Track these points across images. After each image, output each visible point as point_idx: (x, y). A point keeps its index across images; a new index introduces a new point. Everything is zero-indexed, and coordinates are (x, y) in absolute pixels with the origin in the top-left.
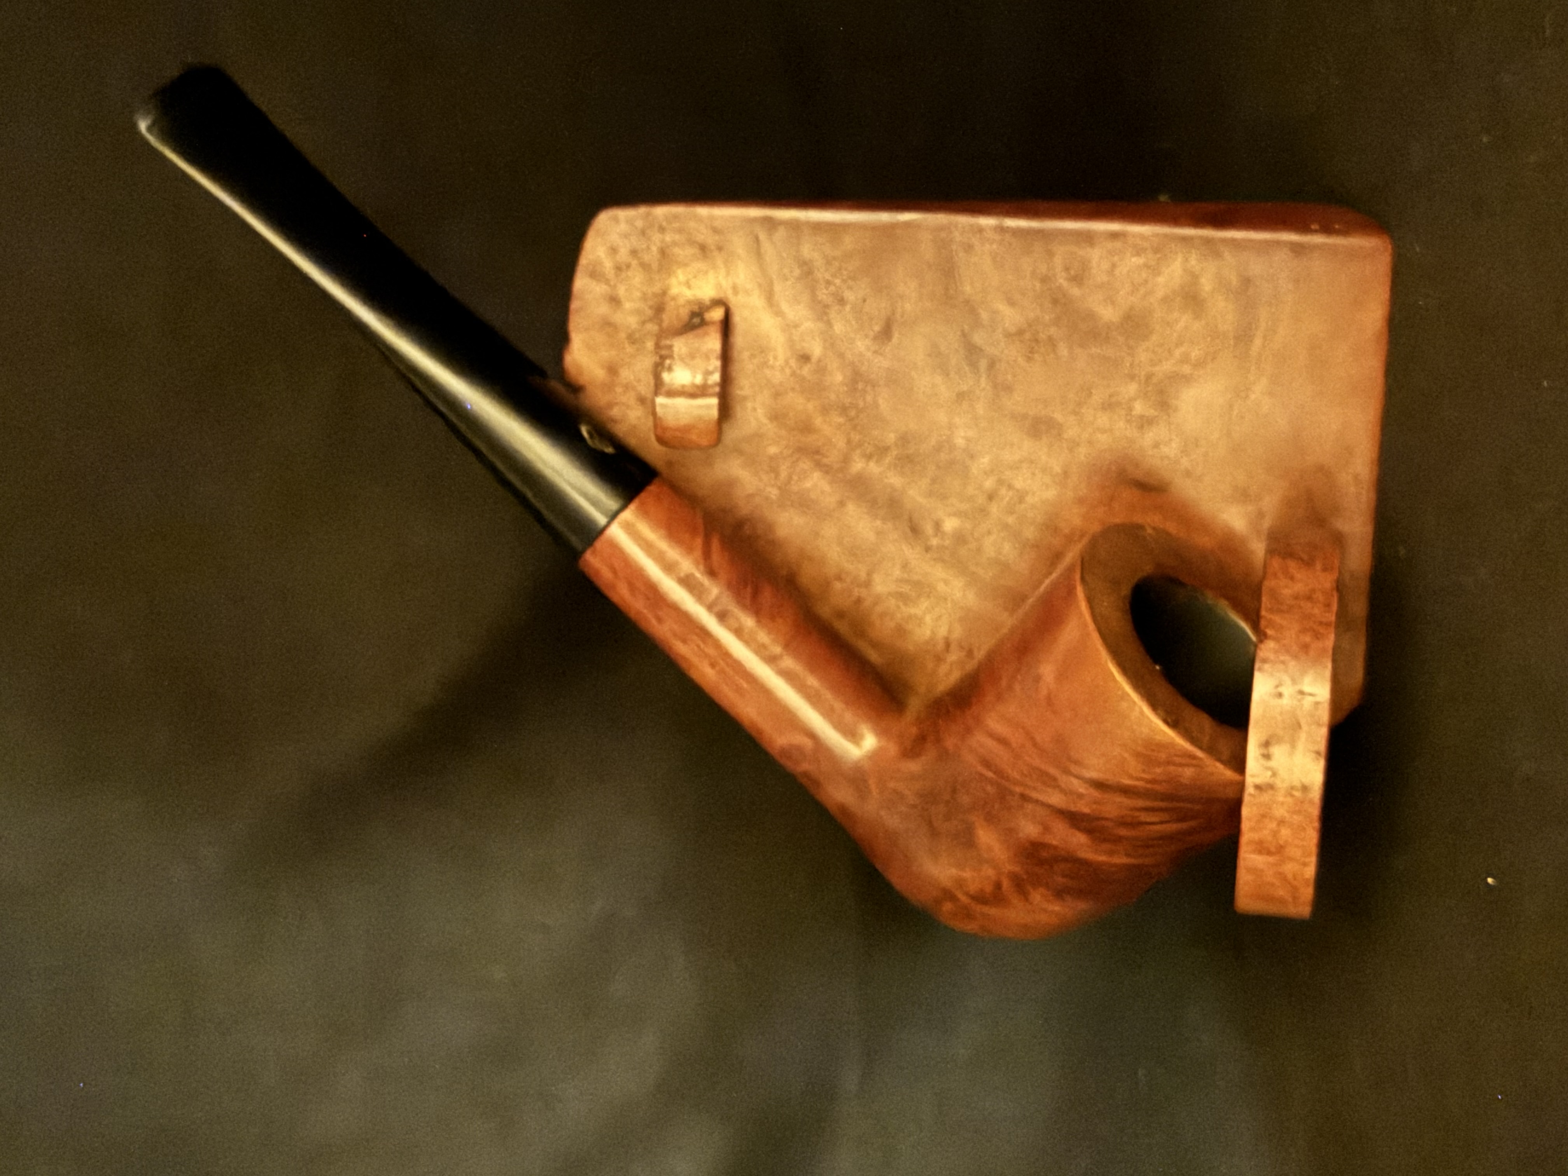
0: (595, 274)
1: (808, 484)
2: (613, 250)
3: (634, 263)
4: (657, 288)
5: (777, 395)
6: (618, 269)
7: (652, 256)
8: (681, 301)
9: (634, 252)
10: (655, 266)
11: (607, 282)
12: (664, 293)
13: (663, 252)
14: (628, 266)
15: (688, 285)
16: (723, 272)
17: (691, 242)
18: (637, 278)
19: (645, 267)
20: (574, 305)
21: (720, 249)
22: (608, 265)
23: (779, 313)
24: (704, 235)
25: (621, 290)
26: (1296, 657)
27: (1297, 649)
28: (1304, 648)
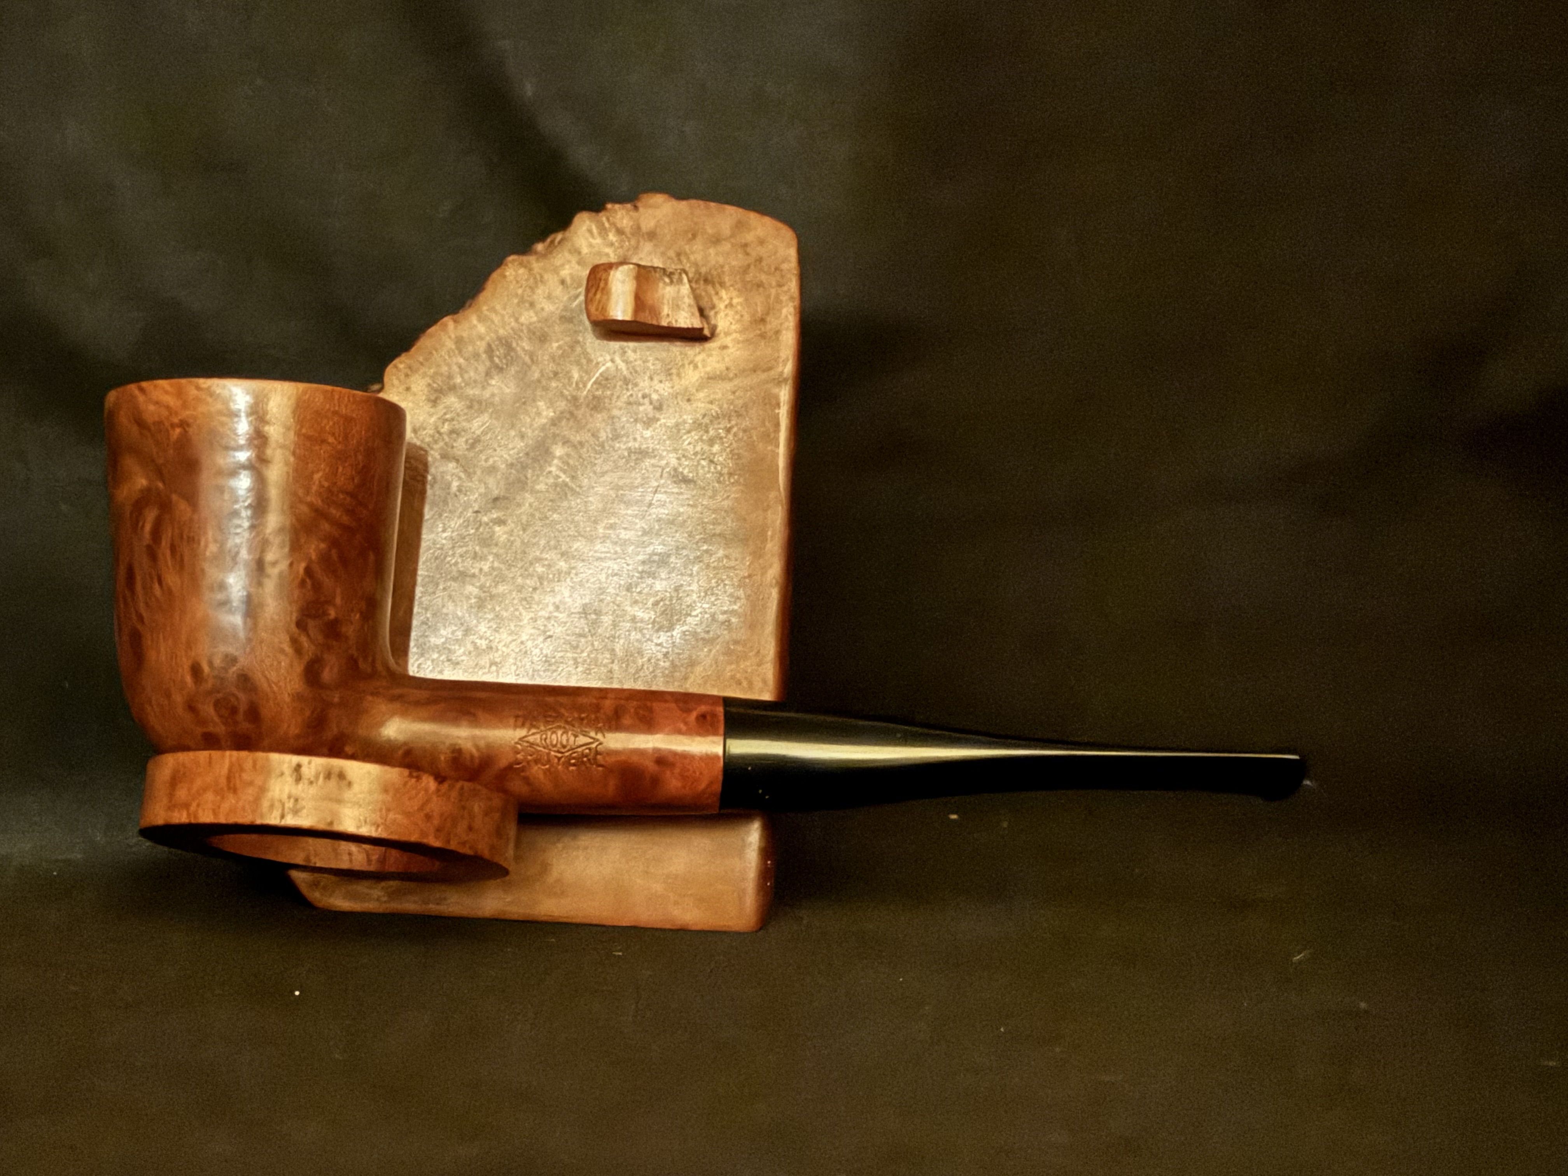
2: (761, 242)
3: (751, 260)
4: (726, 278)
5: (626, 381)
6: (745, 245)
7: (756, 275)
8: (715, 298)
9: (760, 260)
10: (748, 277)
11: (733, 236)
12: (722, 284)
13: (760, 285)
14: (747, 254)
15: (730, 305)
16: (740, 337)
17: (768, 311)
18: (737, 261)
19: (746, 270)
20: (713, 206)
21: (760, 336)
22: (749, 237)
23: (701, 385)
24: (772, 323)
25: (727, 247)
26: (421, 809)
27: (427, 809)
28: (428, 817)
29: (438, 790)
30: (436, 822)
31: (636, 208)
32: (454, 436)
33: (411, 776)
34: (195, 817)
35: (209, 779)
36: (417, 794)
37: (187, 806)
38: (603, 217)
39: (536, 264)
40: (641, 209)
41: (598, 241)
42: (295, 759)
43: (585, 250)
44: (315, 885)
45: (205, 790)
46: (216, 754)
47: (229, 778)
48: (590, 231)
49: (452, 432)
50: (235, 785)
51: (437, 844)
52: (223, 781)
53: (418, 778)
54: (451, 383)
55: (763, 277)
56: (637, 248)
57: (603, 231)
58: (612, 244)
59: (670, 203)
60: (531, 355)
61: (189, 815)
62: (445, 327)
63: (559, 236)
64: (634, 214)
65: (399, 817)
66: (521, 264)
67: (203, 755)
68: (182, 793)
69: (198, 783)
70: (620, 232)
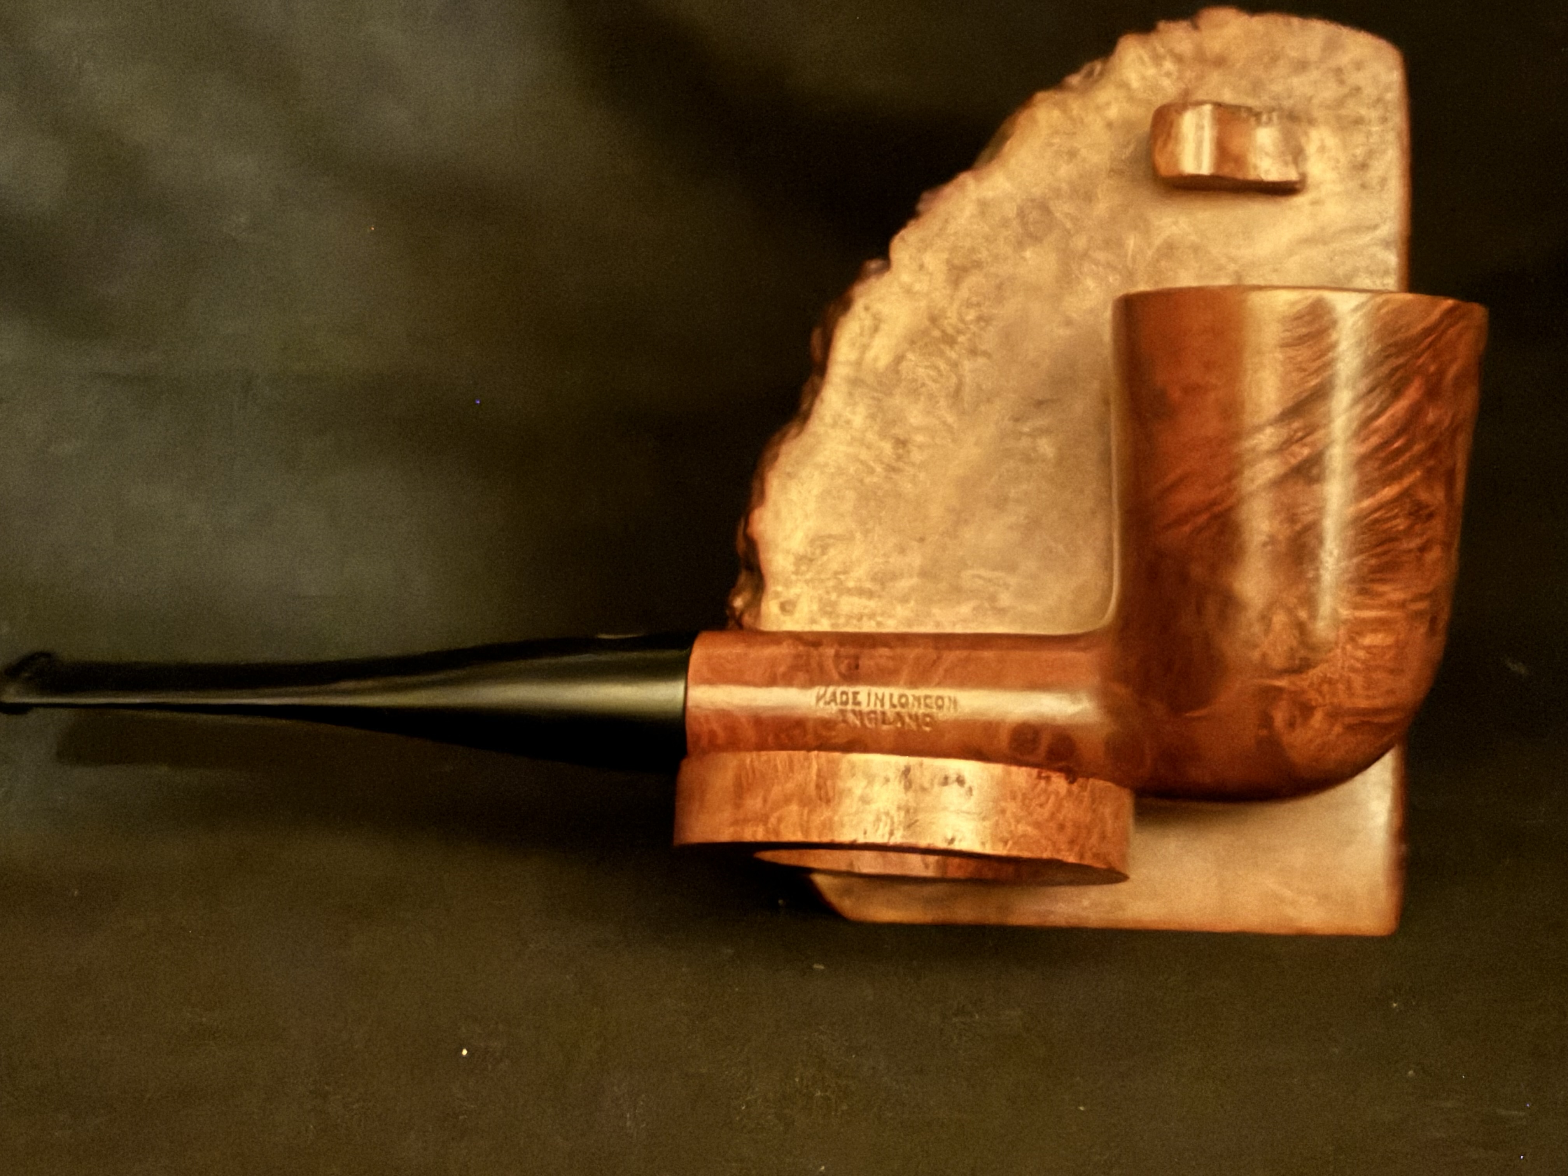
0: (1331, 46)
1: (1090, 283)
2: (1356, 66)
3: (1345, 90)
4: (1317, 113)
5: (1196, 249)
6: (1339, 71)
7: (1353, 108)
8: (1303, 140)
9: (1357, 89)
10: (1343, 112)
11: (1322, 60)
12: (1312, 122)
13: (1358, 121)
14: (1342, 82)
15: (1322, 149)
16: (1339, 188)
17: (1371, 154)
18: (1330, 92)
19: (1340, 102)
20: (1296, 21)
21: (1363, 186)
22: (1342, 60)
23: (1291, 253)
24: (1376, 169)
25: (1314, 74)
26: (1053, 816)
27: (1060, 817)
28: (1061, 827)
29: (1070, 793)
30: (1069, 830)
31: (1196, 27)
32: (982, 324)
33: (1039, 777)
34: (777, 832)
35: (790, 786)
36: (1048, 799)
37: (764, 819)
38: (1155, 40)
39: (1075, 105)
40: (1202, 27)
41: (1151, 71)
42: (902, 761)
43: (1135, 83)
44: (847, 892)
45: (787, 800)
46: (799, 755)
47: (818, 787)
48: (1141, 58)
49: (980, 319)
50: (827, 793)
51: (1071, 859)
52: (812, 790)
53: (1048, 779)
54: (974, 257)
55: (1363, 112)
56: (1201, 78)
57: (1157, 59)
58: (1168, 74)
59: (1241, 19)
60: (1074, 220)
61: (767, 831)
62: (962, 187)
63: (1098, 66)
64: (1195, 35)
65: (1030, 830)
66: (1056, 104)
67: (781, 757)
68: (753, 803)
69: (776, 791)
70: (1179, 59)
